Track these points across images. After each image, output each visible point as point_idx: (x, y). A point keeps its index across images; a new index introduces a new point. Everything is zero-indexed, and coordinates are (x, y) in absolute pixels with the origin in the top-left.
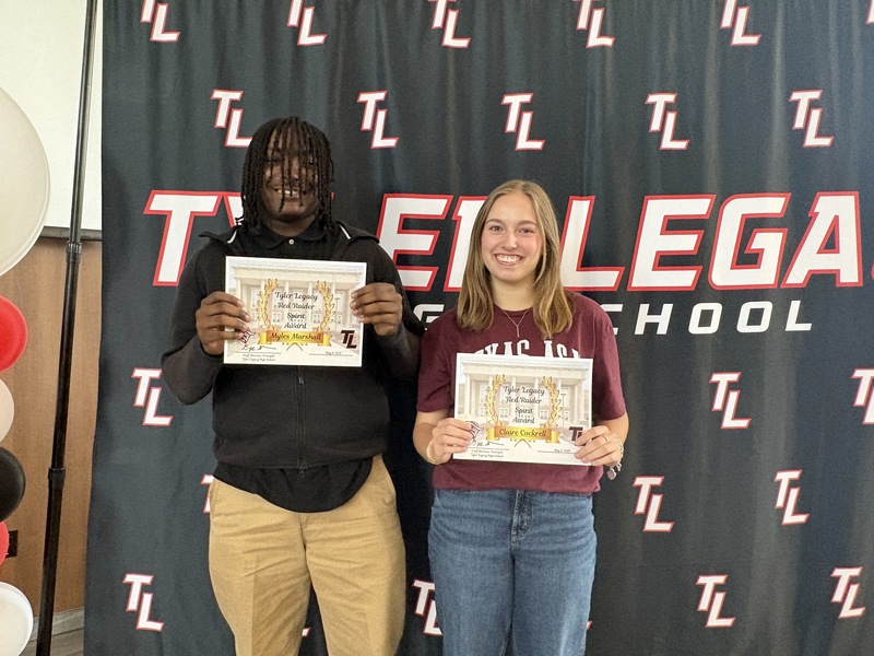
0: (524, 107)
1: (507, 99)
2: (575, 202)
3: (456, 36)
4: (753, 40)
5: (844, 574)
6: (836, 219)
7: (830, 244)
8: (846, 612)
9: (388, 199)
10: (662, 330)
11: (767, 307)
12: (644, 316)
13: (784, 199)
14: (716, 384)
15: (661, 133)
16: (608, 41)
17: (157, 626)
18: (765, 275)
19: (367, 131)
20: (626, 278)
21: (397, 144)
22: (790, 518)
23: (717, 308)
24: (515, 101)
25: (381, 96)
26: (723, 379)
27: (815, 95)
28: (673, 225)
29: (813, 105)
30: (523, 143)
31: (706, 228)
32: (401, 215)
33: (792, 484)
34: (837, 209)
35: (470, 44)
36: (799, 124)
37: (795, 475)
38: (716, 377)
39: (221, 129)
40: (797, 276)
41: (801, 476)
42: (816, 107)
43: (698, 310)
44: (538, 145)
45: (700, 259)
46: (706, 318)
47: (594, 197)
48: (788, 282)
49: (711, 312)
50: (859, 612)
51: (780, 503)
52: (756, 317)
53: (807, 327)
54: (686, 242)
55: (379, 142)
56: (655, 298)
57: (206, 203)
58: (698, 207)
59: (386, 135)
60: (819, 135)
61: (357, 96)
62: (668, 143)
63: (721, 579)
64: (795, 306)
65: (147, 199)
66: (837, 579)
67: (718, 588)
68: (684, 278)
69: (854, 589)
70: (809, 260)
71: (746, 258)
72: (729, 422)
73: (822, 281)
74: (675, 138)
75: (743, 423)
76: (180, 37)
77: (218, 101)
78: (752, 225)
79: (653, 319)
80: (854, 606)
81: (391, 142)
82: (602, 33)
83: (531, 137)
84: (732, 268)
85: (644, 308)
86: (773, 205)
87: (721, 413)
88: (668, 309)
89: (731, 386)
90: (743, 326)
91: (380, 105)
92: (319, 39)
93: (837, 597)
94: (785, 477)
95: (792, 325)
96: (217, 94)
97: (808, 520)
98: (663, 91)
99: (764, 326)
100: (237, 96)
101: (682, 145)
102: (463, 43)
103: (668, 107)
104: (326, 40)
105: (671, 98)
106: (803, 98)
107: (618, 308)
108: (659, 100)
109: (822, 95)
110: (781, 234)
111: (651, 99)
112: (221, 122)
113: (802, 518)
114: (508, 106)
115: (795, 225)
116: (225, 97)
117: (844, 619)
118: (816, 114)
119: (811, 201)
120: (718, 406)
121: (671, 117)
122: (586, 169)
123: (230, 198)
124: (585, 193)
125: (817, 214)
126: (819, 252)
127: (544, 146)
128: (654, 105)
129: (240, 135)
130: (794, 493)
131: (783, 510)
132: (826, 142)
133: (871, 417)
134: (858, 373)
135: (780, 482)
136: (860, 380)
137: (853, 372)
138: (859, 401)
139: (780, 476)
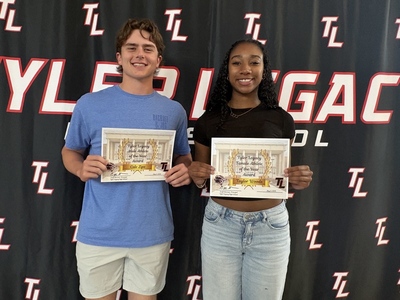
0: (177, 17)
1: (168, 12)
2: (203, 71)
5: (339, 275)
6: (343, 87)
7: (340, 101)
8: (340, 295)
9: (98, 65)
11: (305, 133)
13: (316, 75)
15: (252, 35)
18: (305, 116)
19: (87, 26)
21: (104, 33)
22: (313, 246)
25: (96, 6)
27: (335, 19)
29: (333, 24)
30: (175, 37)
32: (105, 74)
33: (315, 228)
34: (344, 81)
36: (326, 34)
37: (316, 223)
39: (2, 20)
40: (322, 117)
42: (335, 26)
44: (183, 38)
47: (214, 69)
48: (317, 120)
50: (346, 294)
51: (308, 238)
52: (299, 138)
53: (326, 144)
55: (94, 32)
59: (98, 28)
60: (336, 41)
61: (83, 6)
64: (320, 133)
66: (336, 277)
69: (344, 283)
70: (329, 108)
71: (295, 106)
73: (335, 120)
74: (259, 38)
75: (291, 195)
80: (343, 292)
81: (100, 32)
83: (180, 34)
86: (310, 78)
91: (95, 11)
93: (335, 287)
94: (311, 224)
95: (318, 143)
97: (322, 246)
98: (254, 12)
99: (303, 143)
101: (263, 42)
103: (256, 21)
105: (258, 16)
106: (328, 20)
108: (252, 17)
109: (338, 20)
110: (314, 94)
111: (247, 16)
113: (319, 246)
115: (322, 89)
116: (5, 2)
117: (339, 298)
118: (335, 29)
119: (331, 77)
121: (258, 27)
122: (210, 53)
123: (7, 60)
124: (209, 67)
125: (334, 83)
126: (334, 104)
127: (187, 39)
128: (248, 19)
129: (14, 25)
130: (316, 232)
131: (310, 242)
132: (339, 45)
133: (357, 194)
134: (351, 170)
135: (309, 227)
136: (352, 173)
137: (349, 169)
138: (352, 185)
139: (309, 224)
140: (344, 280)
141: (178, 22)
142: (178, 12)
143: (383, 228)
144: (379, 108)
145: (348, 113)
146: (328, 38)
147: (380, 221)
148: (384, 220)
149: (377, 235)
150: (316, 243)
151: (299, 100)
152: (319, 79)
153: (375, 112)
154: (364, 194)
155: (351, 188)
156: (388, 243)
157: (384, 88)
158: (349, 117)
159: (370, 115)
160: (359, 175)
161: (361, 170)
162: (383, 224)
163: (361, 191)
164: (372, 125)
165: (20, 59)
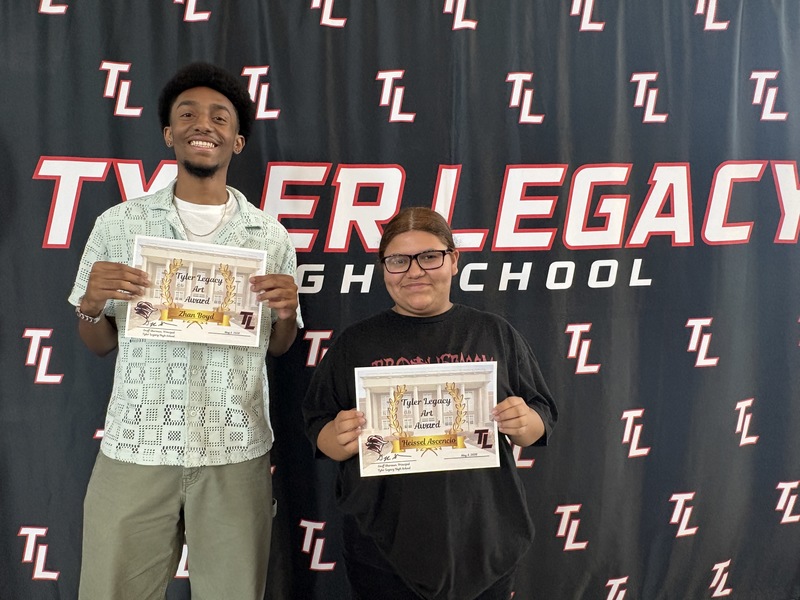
0: (396, 83)
1: (381, 76)
2: (444, 170)
3: (334, 16)
4: (599, 27)
5: (680, 499)
6: (671, 186)
7: (667, 209)
8: (682, 532)
9: (272, 167)
10: (523, 286)
11: (614, 264)
12: (507, 274)
13: (627, 169)
14: (571, 335)
15: (519, 108)
16: (472, 25)
17: (53, 576)
18: (611, 236)
20: (490, 239)
21: (280, 114)
22: (634, 452)
23: (570, 266)
24: (388, 77)
25: (264, 71)
26: (577, 330)
27: (652, 77)
28: (532, 191)
29: (650, 85)
30: (396, 116)
31: (560, 194)
32: (284, 181)
33: (637, 421)
34: (671, 178)
35: (346, 24)
36: (639, 102)
37: (639, 413)
38: (570, 328)
39: (109, 98)
40: (639, 238)
41: (643, 414)
42: (653, 88)
43: (554, 267)
44: (409, 118)
45: (556, 222)
46: (561, 276)
47: (461, 166)
48: (631, 242)
49: (566, 269)
50: (693, 531)
51: (626, 439)
52: (604, 274)
53: (647, 282)
54: (543, 207)
55: (262, 113)
56: (517, 257)
57: (96, 169)
58: (552, 175)
59: (269, 108)
60: (656, 112)
61: (242, 70)
62: (526, 117)
63: (576, 508)
64: (638, 263)
65: (36, 165)
66: (675, 503)
67: (573, 516)
68: (541, 239)
69: (688, 511)
70: (650, 223)
71: (595, 221)
72: (582, 368)
73: (660, 241)
74: (532, 112)
75: (594, 369)
76: (68, 10)
77: (106, 72)
78: (600, 191)
79: (515, 276)
80: (689, 526)
81: (274, 114)
82: (466, 17)
83: (403, 111)
84: (583, 230)
85: (507, 266)
86: (618, 174)
87: (575, 360)
88: (527, 267)
89: (584, 336)
90: (593, 282)
91: (263, 79)
92: (204, 16)
93: (675, 519)
94: (630, 415)
95: (635, 281)
96: (106, 65)
97: (650, 452)
98: (521, 70)
99: (611, 282)
100: (125, 68)
101: (538, 119)
102: (340, 23)
103: (526, 85)
104: (210, 17)
105: (528, 77)
106: (642, 79)
107: (483, 266)
108: (518, 79)
109: (658, 77)
110: (625, 200)
111: (511, 77)
112: (110, 92)
113: (644, 451)
114: (382, 82)
115: (637, 192)
116: (114, 69)
117: (680, 538)
118: (653, 93)
119: (650, 171)
120: (572, 353)
121: (529, 94)
122: (453, 140)
123: (119, 165)
124: (453, 162)
125: (655, 182)
126: (657, 216)
127: (415, 118)
128: (513, 83)
129: (129, 105)
130: (638, 429)
131: (629, 445)
132: (662, 118)
133: (702, 361)
134: (691, 323)
135: (626, 420)
136: (692, 328)
137: (686, 322)
138: (692, 347)
139: (626, 414)
140: (688, 506)
141: (399, 92)
142: (399, 74)
143: (748, 417)
144: (731, 220)
145: (680, 228)
146: (643, 108)
147: (742, 405)
148: (749, 403)
149: (738, 429)
150: (640, 446)
151: (601, 211)
152: (631, 176)
153: (724, 226)
154: (713, 362)
155: (692, 352)
156: (758, 441)
157: (737, 186)
158: (683, 236)
159: (717, 231)
160: (704, 330)
161: (707, 322)
162: (748, 410)
163: (709, 356)
164: (721, 247)
165: (140, 161)
